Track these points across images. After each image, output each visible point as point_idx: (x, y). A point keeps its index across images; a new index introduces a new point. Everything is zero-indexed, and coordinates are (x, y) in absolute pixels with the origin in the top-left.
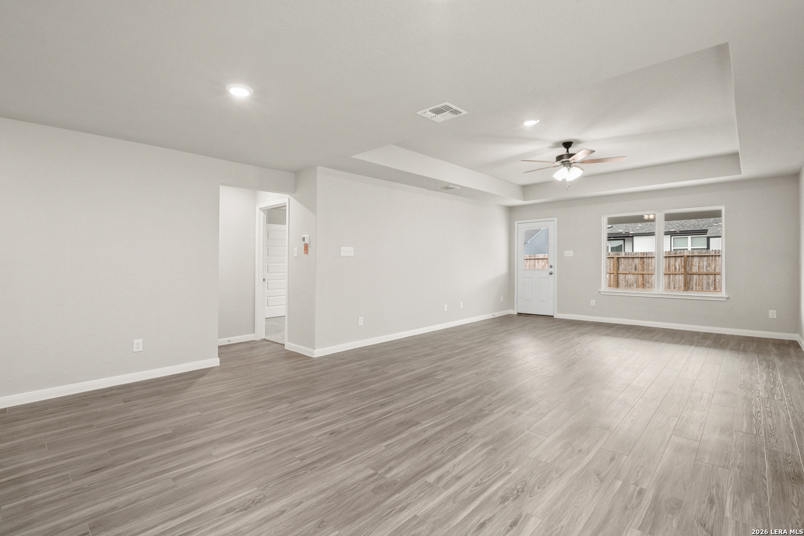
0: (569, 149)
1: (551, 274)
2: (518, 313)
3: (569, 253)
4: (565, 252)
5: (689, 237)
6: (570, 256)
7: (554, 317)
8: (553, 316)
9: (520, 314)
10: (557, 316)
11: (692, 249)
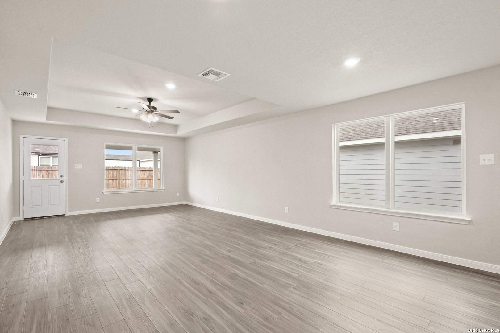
0: (151, 103)
1: (62, 182)
2: (24, 219)
3: (78, 166)
4: (75, 165)
5: (51, 157)
6: (80, 168)
7: (66, 215)
8: (64, 215)
9: (27, 220)
10: (68, 214)
11: (53, 165)
